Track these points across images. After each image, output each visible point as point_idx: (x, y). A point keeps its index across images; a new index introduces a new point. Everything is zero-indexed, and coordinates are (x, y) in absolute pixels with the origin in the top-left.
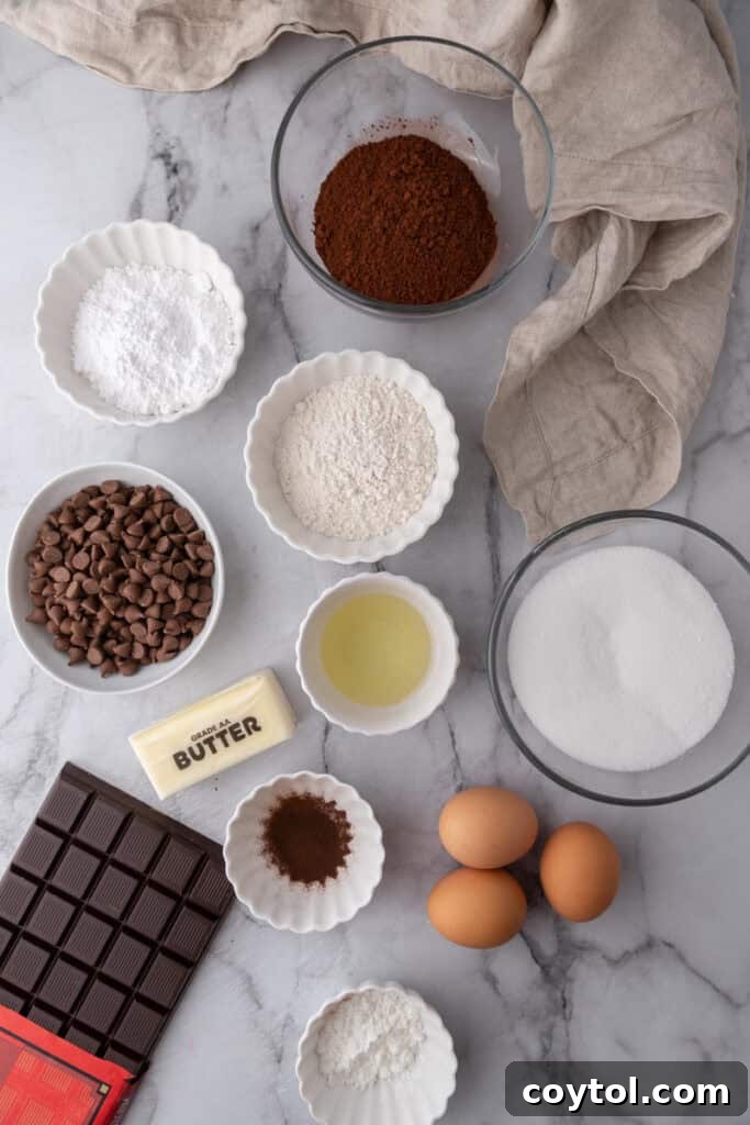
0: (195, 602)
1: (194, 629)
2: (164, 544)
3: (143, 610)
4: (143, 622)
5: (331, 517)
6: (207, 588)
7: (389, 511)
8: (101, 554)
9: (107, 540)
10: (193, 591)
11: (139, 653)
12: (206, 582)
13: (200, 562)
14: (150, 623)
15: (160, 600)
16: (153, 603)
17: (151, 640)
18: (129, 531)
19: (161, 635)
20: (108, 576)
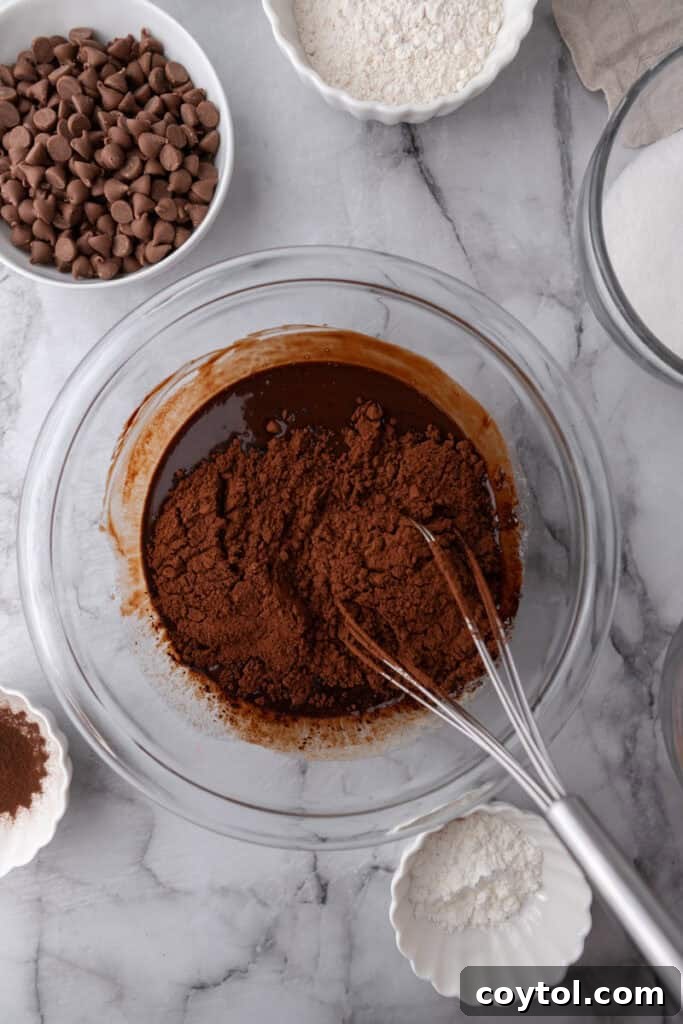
0: (195, 179)
1: (195, 215)
2: (154, 104)
3: (128, 182)
4: (127, 198)
5: (368, 76)
6: (209, 165)
7: (442, 69)
8: (70, 110)
9: (80, 91)
10: (193, 161)
11: (123, 247)
12: (208, 156)
13: (201, 129)
14: (138, 201)
15: (150, 169)
16: (140, 174)
17: (138, 227)
18: (108, 81)
19: (152, 218)
20: (80, 136)
